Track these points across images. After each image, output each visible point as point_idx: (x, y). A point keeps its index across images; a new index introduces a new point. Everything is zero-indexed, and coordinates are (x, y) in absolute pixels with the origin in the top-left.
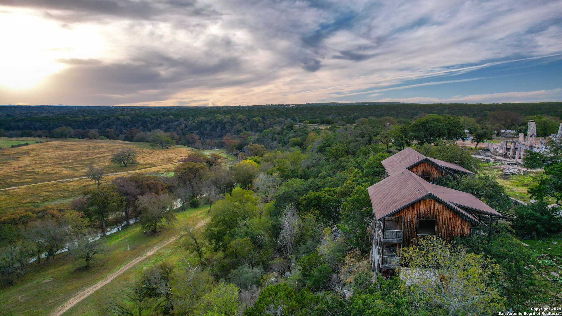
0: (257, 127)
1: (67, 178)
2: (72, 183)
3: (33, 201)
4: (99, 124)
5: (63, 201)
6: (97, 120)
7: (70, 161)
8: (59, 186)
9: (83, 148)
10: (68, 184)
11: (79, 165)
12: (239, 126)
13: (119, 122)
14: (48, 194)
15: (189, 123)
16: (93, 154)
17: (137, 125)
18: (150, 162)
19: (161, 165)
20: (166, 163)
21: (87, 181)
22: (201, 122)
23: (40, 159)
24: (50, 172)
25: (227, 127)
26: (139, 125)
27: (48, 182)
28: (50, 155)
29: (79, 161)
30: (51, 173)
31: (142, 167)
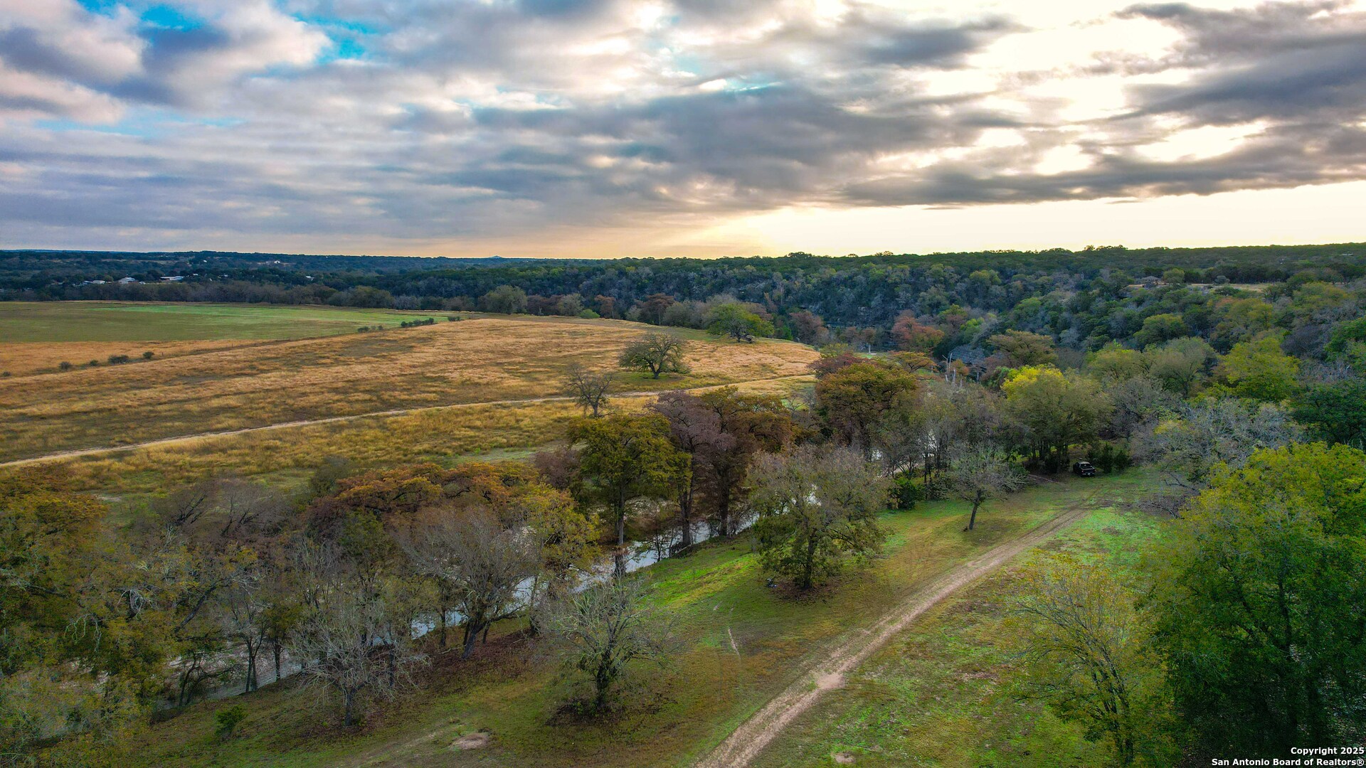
0: (985, 297)
1: (515, 398)
2: (527, 411)
3: (435, 449)
4: (581, 286)
5: (506, 455)
6: (576, 276)
7: (521, 359)
8: (498, 415)
9: (546, 333)
10: (519, 411)
11: (541, 369)
12: (934, 293)
13: (624, 280)
14: (472, 433)
15: (797, 284)
16: (571, 347)
17: (666, 289)
18: (716, 370)
19: (746, 381)
20: (758, 377)
21: (565, 408)
22: (828, 283)
23: (455, 352)
24: (477, 380)
25: (901, 293)
26: (671, 287)
27: (472, 405)
28: (477, 344)
29: (542, 360)
30: (477, 384)
31: (697, 382)
